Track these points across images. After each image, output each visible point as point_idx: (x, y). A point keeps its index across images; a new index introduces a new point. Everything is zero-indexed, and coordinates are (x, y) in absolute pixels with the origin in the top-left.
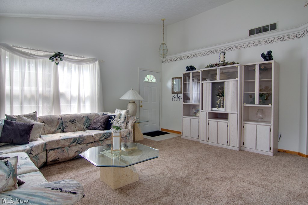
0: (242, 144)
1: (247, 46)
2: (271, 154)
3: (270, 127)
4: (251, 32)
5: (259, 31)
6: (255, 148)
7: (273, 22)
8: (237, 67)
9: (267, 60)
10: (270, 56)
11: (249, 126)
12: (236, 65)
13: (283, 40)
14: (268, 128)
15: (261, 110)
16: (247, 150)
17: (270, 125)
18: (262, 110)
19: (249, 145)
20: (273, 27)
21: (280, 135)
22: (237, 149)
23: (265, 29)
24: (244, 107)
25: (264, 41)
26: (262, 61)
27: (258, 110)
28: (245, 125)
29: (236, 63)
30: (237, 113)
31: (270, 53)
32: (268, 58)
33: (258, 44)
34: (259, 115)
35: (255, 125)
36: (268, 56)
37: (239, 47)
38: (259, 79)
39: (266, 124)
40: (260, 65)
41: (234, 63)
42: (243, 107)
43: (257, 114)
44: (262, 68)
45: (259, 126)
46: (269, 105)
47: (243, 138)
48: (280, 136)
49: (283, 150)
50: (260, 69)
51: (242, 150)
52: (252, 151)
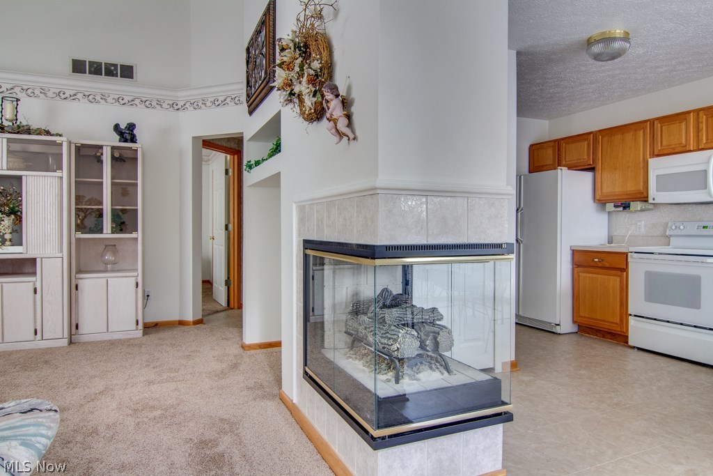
0: (74, 327)
1: (73, 97)
2: (139, 333)
3: (136, 279)
4: (78, 67)
5: (96, 69)
6: (105, 331)
7: (127, 62)
8: (61, 145)
9: (126, 141)
10: (132, 134)
11: (91, 284)
12: (58, 139)
13: (149, 106)
14: (133, 281)
15: (111, 246)
16: (85, 338)
17: (135, 274)
18: (115, 245)
19: (91, 326)
20: (127, 72)
21: (146, 294)
22: (65, 342)
23: (110, 71)
24: (78, 240)
25: (112, 96)
26: (115, 140)
27: (106, 246)
28: (81, 283)
29: (52, 132)
30: (60, 255)
31: (131, 127)
32: (128, 137)
33: (100, 100)
34: (108, 257)
35: (105, 280)
36: (127, 133)
37: (50, 94)
38: (113, 178)
39: (128, 274)
40: (113, 148)
41: (48, 133)
42: (73, 241)
43: (102, 256)
44: (115, 155)
45: (113, 279)
46: (134, 235)
47: (77, 313)
48: (148, 296)
49: (152, 323)
50: (113, 158)
51: (75, 343)
52: (98, 338)
